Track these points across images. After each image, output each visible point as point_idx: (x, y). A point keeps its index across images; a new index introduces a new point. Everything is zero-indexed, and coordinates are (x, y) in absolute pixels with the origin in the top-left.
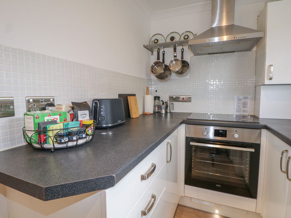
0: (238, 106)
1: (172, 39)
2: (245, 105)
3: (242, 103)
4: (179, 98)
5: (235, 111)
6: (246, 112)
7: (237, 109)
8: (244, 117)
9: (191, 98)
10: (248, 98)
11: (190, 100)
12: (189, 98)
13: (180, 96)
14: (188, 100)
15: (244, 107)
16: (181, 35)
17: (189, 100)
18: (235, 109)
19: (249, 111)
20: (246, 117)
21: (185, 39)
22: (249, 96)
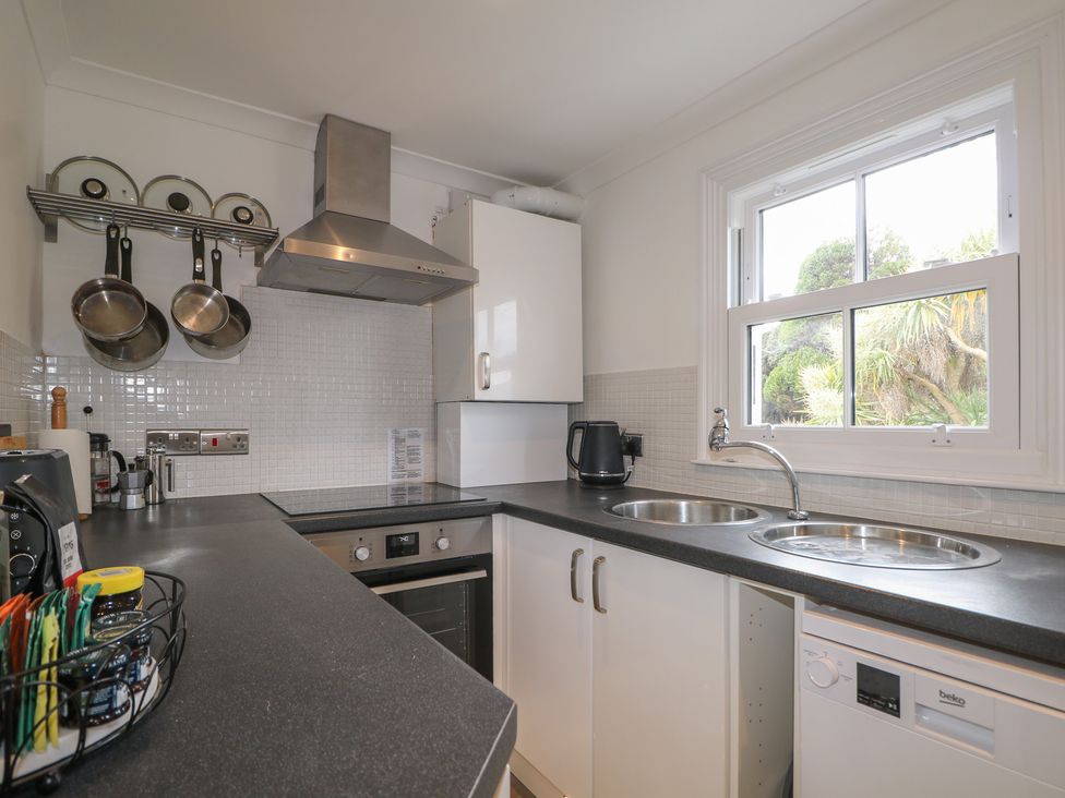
0: (397, 460)
1: (179, 202)
2: (413, 453)
3: (405, 449)
4: (197, 437)
5: (390, 475)
6: (416, 475)
7: (394, 468)
8: (412, 489)
9: (246, 438)
10: (418, 436)
11: (243, 446)
12: (239, 440)
13: (201, 430)
14: (235, 446)
15: (410, 462)
16: (217, 203)
17: (239, 445)
18: (390, 469)
19: (423, 472)
20: (416, 488)
21: (239, 221)
22: (420, 430)
